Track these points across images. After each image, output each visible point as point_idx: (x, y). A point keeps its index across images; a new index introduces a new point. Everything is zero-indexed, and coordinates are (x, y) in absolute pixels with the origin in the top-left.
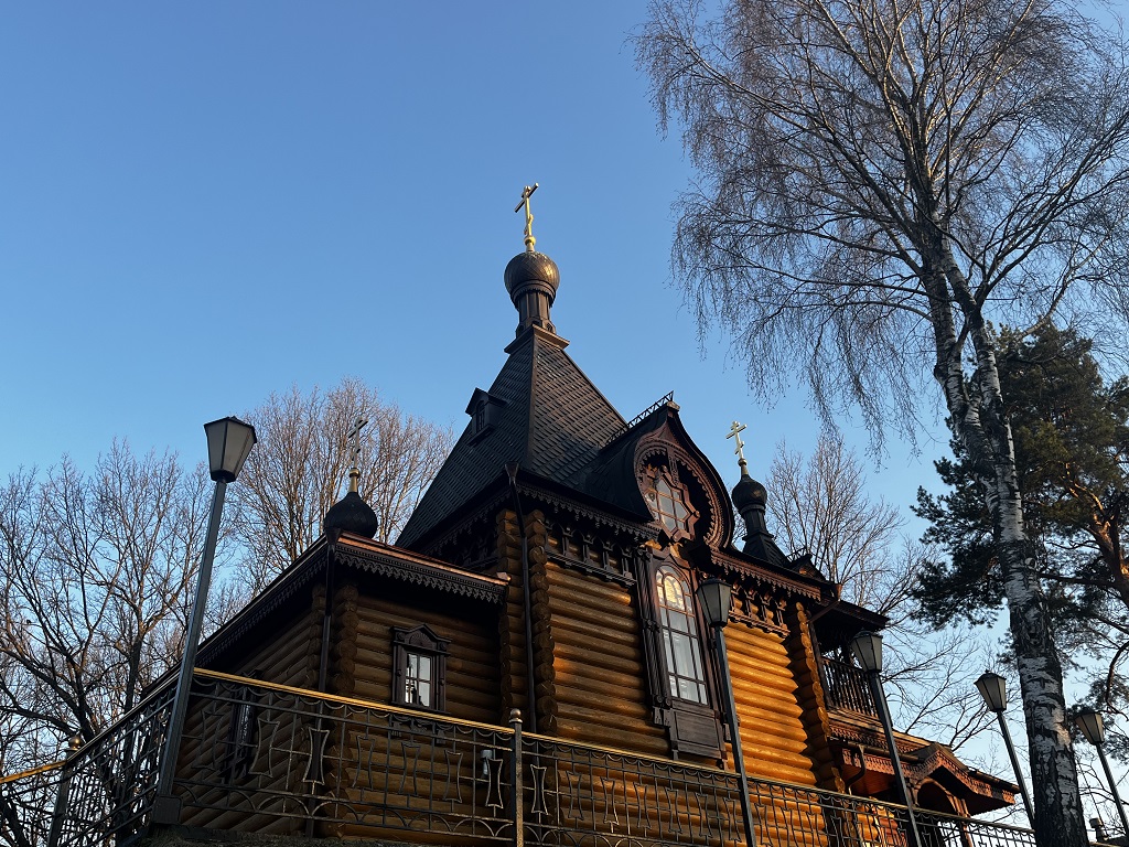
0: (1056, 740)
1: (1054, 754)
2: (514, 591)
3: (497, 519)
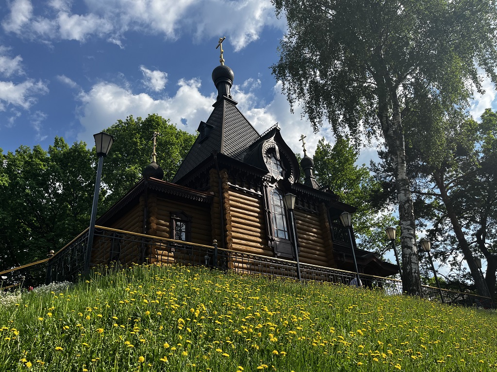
0: (412, 250)
1: (410, 254)
2: (216, 199)
3: (210, 172)
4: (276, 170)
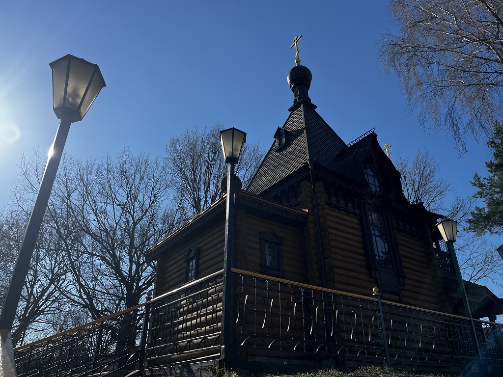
2: (311, 218)
3: (301, 185)
4: (374, 184)
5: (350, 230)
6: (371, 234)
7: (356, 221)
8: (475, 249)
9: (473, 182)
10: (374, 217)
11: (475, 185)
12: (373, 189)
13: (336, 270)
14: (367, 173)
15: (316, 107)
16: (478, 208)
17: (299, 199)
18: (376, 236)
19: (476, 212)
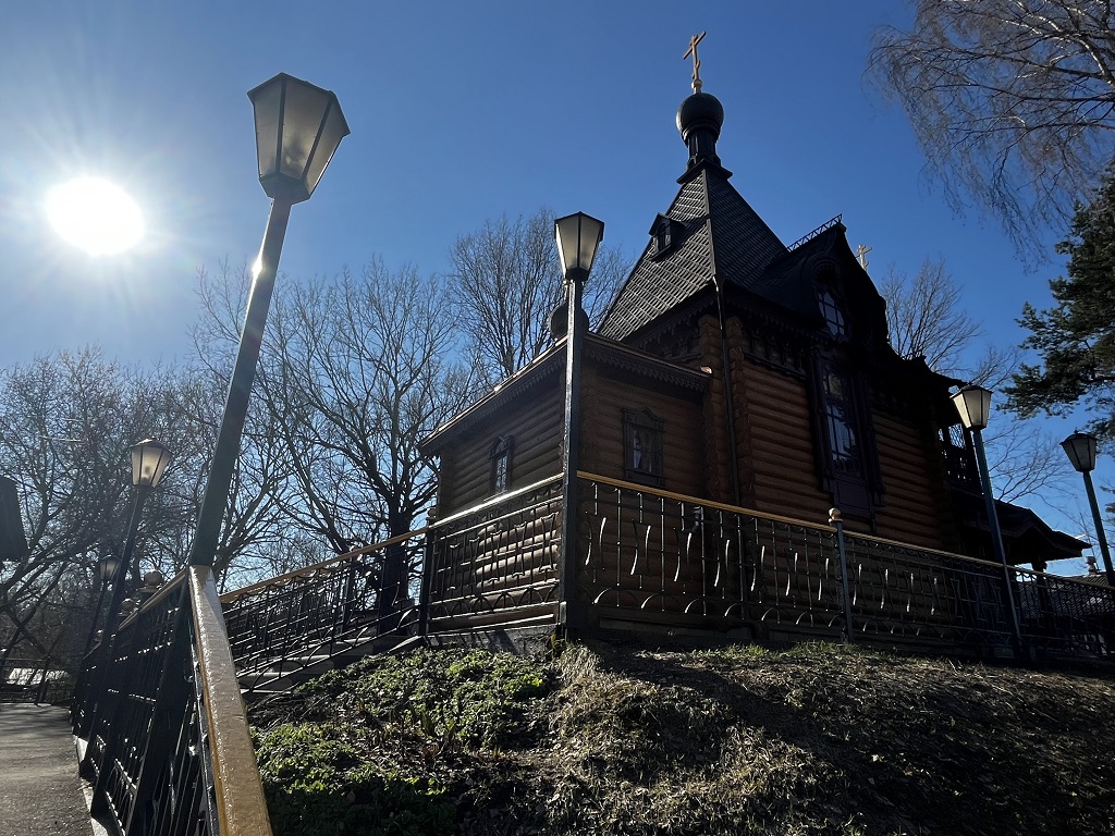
2: (716, 384)
3: (700, 323)
4: (834, 320)
5: (788, 407)
6: (825, 415)
7: (798, 389)
8: (1015, 444)
9: (1021, 318)
10: (832, 385)
11: (1024, 324)
12: (834, 330)
13: (759, 478)
14: (823, 302)
15: (730, 174)
16: (1026, 368)
17: (695, 350)
18: (833, 417)
19: (1022, 375)
